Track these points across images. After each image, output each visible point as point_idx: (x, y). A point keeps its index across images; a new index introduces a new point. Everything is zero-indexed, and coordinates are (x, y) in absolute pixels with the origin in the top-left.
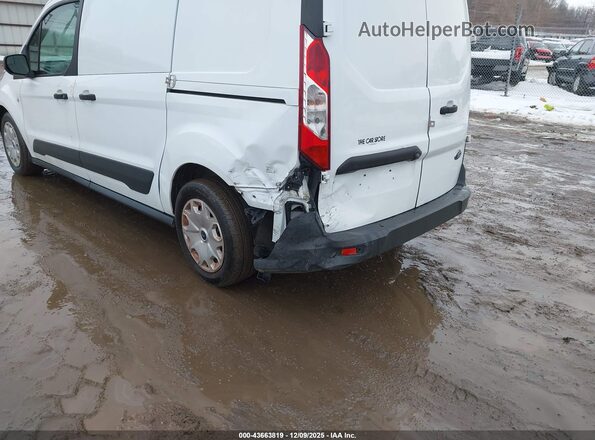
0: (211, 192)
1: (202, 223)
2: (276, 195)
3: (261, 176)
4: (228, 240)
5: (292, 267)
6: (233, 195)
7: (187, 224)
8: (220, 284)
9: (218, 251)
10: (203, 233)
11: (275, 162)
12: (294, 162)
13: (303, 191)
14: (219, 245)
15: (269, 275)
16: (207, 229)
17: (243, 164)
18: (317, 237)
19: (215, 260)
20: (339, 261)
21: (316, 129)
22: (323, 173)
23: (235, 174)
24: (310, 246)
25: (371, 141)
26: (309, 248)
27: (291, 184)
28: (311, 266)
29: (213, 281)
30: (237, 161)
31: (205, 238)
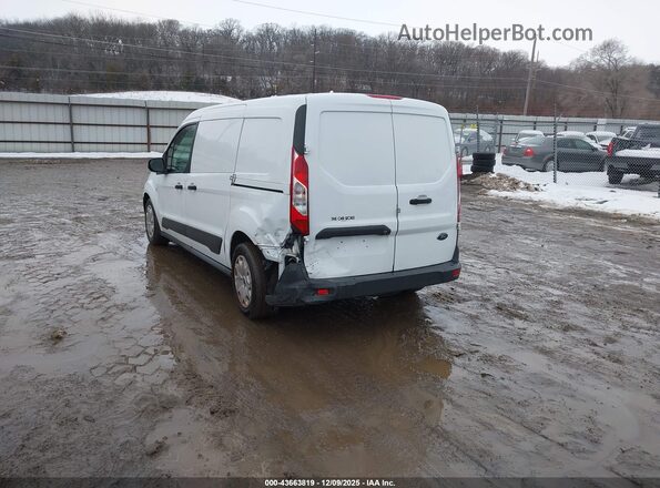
0: (247, 250)
1: (243, 272)
2: (280, 251)
3: (272, 238)
4: (253, 282)
6: (257, 251)
7: (237, 274)
8: (250, 316)
9: (249, 291)
10: (244, 279)
11: (279, 229)
12: (288, 229)
13: (295, 249)
14: (250, 286)
16: (245, 276)
17: (262, 230)
18: (303, 280)
19: (248, 298)
20: (316, 298)
21: (301, 208)
22: (305, 237)
23: (258, 237)
24: (296, 286)
25: (342, 218)
27: (288, 244)
28: (297, 301)
30: (259, 228)
31: (244, 283)
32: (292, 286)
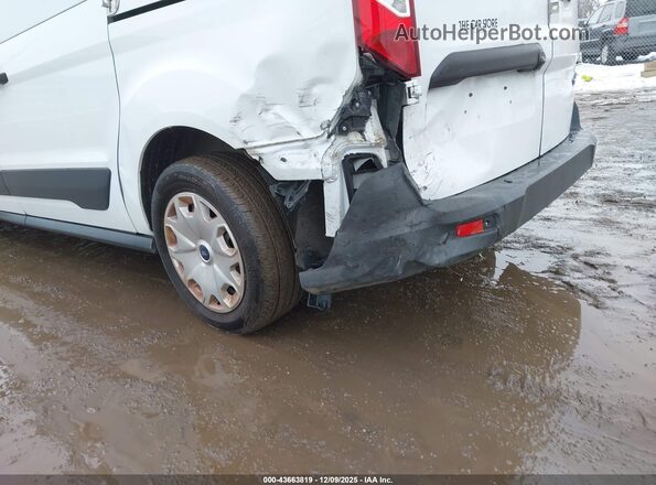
0: (205, 172)
1: (199, 232)
2: (321, 148)
3: (291, 117)
4: (248, 250)
5: (370, 273)
6: (243, 165)
7: (174, 241)
8: (245, 329)
9: (234, 274)
10: (203, 249)
11: (314, 82)
12: (349, 73)
14: (233, 262)
15: (328, 298)
16: (209, 242)
17: (255, 101)
18: (411, 209)
19: (231, 290)
20: (454, 249)
22: (408, 84)
23: (242, 124)
24: (401, 228)
26: (398, 232)
27: (349, 120)
28: (408, 265)
29: (233, 326)
30: (244, 96)
31: (207, 257)
32: (383, 235)
